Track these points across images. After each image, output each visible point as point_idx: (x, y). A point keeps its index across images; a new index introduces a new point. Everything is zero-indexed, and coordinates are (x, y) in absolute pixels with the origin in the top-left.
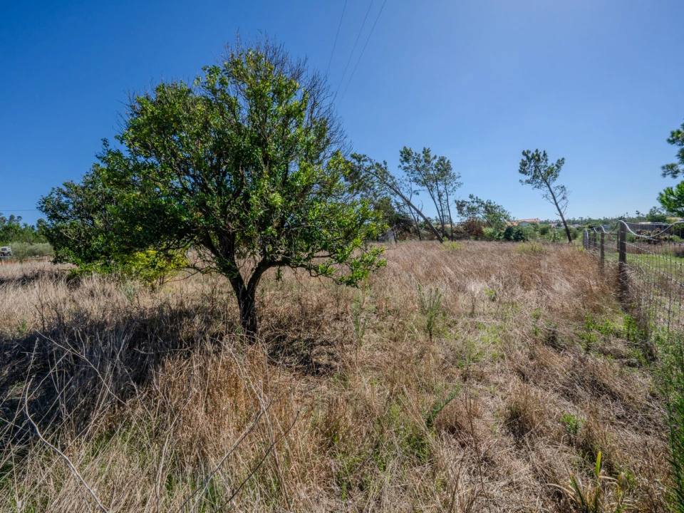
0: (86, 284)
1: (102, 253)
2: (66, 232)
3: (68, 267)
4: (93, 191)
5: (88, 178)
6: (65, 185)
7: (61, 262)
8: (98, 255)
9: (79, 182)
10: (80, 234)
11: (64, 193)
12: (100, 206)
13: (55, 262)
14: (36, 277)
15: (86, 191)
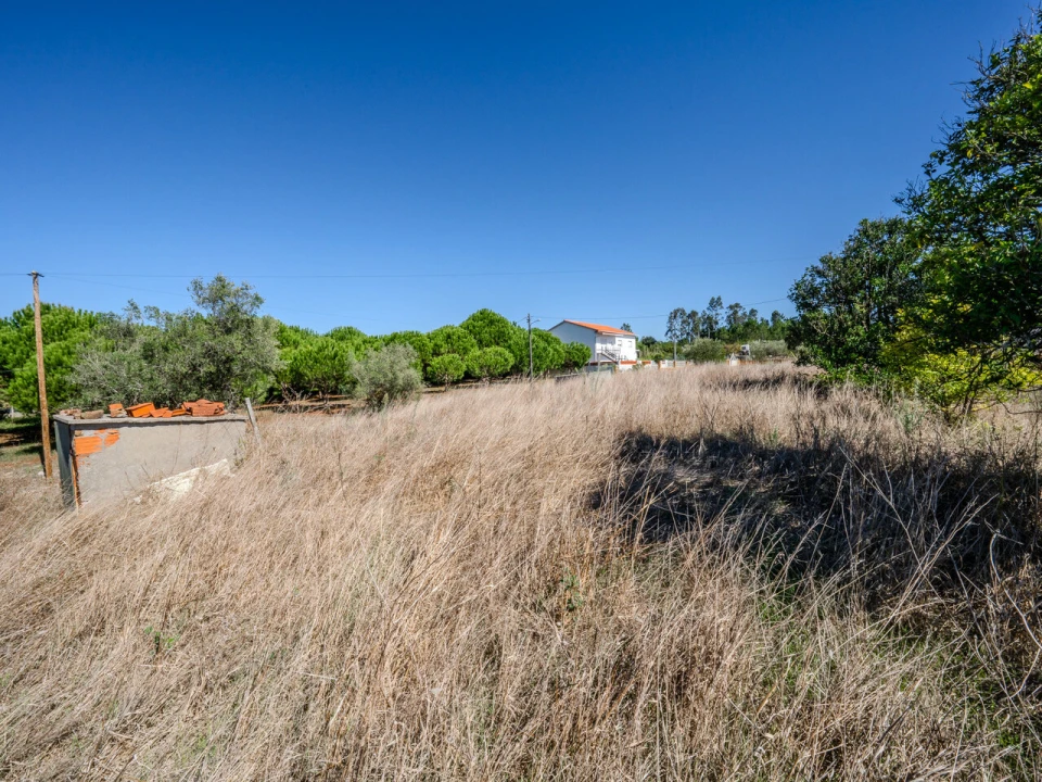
0: (836, 396)
1: (860, 353)
2: (817, 324)
3: (811, 370)
4: (858, 261)
5: (851, 244)
6: (822, 261)
7: (805, 365)
8: (854, 355)
9: (838, 253)
10: (833, 326)
11: (819, 272)
12: (864, 282)
13: (798, 364)
14: (778, 381)
15: (848, 262)
